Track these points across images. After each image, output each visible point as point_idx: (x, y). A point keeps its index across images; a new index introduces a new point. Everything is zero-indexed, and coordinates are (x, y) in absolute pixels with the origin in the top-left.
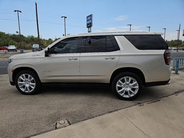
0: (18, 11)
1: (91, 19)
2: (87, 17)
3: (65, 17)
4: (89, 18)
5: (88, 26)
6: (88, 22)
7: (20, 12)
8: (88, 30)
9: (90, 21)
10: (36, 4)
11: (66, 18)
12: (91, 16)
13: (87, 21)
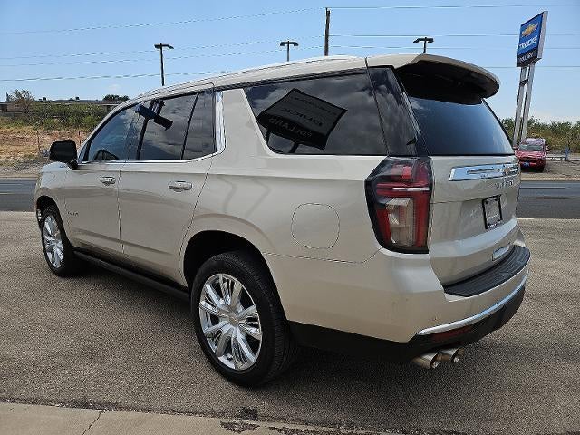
0: (289, 43)
1: (538, 32)
2: (524, 26)
3: (425, 39)
4: (532, 28)
5: (523, 59)
6: (524, 46)
7: (295, 44)
8: (522, 74)
9: (533, 41)
10: (328, 13)
11: (431, 40)
12: (539, 19)
13: (521, 42)
